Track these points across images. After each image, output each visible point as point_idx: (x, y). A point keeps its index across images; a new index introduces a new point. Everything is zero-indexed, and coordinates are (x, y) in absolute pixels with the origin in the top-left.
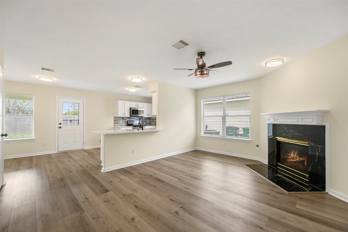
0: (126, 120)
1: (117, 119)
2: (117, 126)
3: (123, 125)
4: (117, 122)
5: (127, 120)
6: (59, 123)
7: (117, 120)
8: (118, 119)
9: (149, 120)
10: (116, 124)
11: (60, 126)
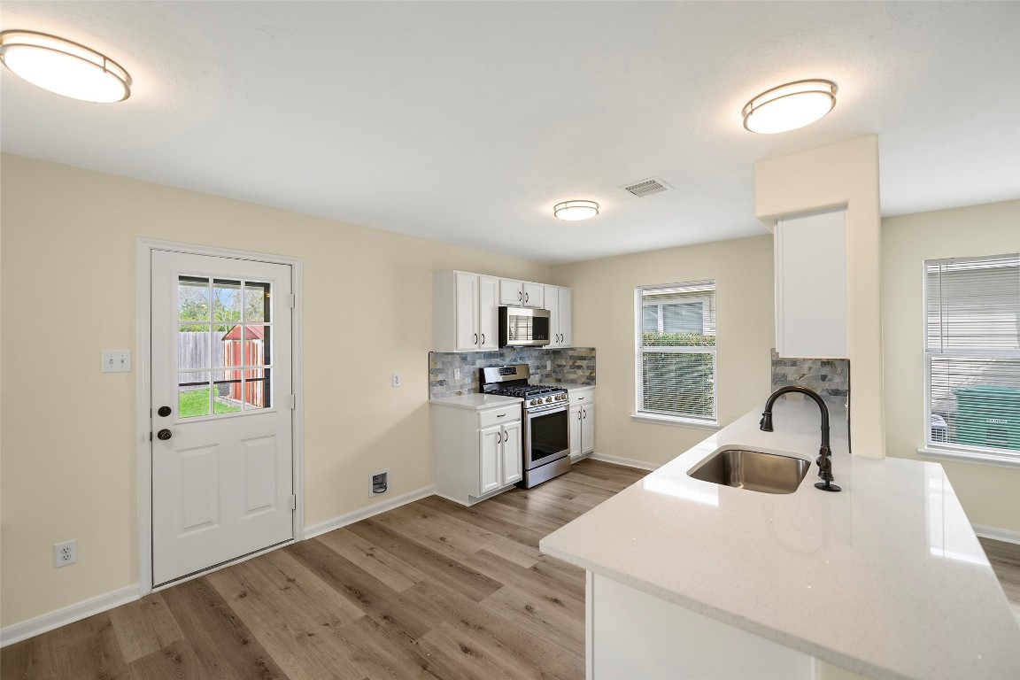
0: (474, 364)
1: (439, 363)
2: (443, 395)
3: (465, 391)
4: (440, 377)
5: (479, 363)
6: (156, 408)
7: (439, 366)
8: (443, 363)
9: (553, 362)
10: (438, 389)
11: (162, 423)
